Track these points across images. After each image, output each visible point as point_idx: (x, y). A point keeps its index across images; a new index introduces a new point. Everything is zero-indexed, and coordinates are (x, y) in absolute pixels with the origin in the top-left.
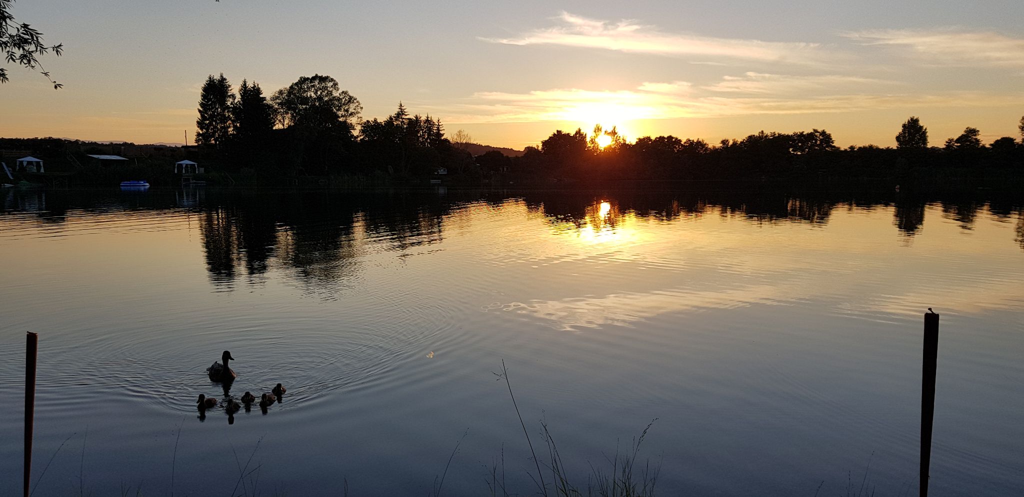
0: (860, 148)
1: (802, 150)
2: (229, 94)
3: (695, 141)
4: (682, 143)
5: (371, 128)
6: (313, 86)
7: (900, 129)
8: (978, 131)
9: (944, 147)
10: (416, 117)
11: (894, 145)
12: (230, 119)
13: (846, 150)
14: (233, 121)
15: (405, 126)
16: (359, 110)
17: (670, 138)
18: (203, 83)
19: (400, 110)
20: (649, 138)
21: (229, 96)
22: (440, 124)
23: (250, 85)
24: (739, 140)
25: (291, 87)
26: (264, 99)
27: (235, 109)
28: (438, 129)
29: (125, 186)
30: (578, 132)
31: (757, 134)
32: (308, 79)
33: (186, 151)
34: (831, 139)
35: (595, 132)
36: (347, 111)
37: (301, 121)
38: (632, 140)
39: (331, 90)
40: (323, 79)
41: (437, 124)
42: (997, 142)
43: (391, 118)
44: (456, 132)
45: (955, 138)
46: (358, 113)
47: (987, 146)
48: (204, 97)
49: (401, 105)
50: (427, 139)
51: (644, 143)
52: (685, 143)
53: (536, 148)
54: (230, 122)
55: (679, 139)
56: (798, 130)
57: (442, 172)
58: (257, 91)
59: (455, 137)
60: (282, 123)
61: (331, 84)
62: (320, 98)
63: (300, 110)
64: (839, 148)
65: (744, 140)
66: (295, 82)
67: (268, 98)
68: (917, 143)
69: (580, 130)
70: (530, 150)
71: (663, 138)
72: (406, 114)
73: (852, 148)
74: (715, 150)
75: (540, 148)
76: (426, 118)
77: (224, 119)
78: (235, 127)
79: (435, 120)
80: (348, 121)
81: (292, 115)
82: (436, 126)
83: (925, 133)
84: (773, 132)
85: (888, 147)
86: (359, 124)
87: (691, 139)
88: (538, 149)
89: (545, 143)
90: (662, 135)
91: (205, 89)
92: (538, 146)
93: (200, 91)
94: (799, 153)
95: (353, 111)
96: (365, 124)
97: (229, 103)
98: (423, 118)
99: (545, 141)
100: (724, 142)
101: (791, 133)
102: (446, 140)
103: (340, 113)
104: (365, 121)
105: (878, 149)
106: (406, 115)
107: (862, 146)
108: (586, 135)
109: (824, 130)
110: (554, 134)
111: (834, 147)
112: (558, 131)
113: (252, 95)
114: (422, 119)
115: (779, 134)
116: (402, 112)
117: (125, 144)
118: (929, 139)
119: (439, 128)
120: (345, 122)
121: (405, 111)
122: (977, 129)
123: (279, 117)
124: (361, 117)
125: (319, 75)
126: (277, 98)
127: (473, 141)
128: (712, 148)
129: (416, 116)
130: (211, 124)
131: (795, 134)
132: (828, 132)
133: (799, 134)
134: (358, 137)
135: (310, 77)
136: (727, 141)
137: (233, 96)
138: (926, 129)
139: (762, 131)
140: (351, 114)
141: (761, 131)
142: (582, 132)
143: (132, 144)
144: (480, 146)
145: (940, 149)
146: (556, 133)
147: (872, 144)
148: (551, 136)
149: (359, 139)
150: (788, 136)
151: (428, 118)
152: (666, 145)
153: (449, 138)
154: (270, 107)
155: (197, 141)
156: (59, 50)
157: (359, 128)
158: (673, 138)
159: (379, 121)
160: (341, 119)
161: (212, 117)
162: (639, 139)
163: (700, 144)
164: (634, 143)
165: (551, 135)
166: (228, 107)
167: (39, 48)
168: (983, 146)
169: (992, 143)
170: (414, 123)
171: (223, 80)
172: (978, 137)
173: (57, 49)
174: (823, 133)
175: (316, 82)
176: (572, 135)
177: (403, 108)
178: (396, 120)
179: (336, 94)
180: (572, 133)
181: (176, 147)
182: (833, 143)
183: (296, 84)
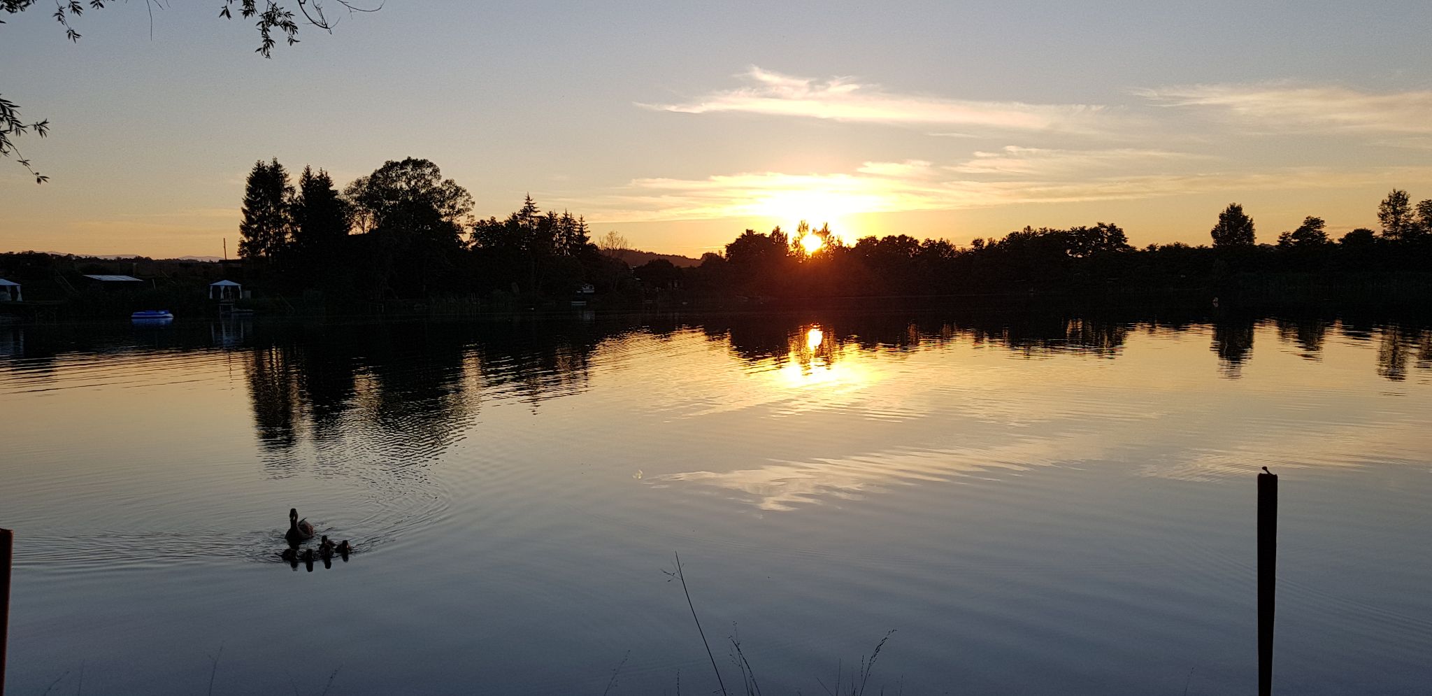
0: (1163, 248)
1: (1084, 252)
2: (286, 187)
3: (937, 242)
4: (920, 244)
5: (486, 231)
6: (405, 174)
7: (1217, 221)
8: (1323, 221)
9: (1278, 243)
10: (550, 214)
11: (1209, 243)
12: (288, 221)
13: (1144, 251)
14: (292, 225)
15: (535, 227)
16: (470, 206)
17: (903, 237)
18: (248, 171)
19: (527, 205)
20: (873, 239)
21: (286, 190)
22: (584, 223)
23: (315, 173)
24: (998, 239)
25: (374, 176)
26: (335, 192)
27: (295, 208)
28: (581, 231)
29: (139, 318)
30: (776, 232)
31: (1021, 231)
32: (397, 163)
33: (226, 268)
34: (1123, 236)
35: (799, 230)
36: (453, 207)
37: (388, 222)
38: (851, 242)
39: (430, 178)
40: (418, 164)
41: (579, 223)
42: (1349, 235)
43: (514, 216)
44: (607, 234)
45: (1292, 232)
46: (468, 210)
47: (1336, 242)
48: (251, 191)
49: (529, 198)
50: (565, 245)
51: (867, 245)
52: (923, 244)
53: (718, 254)
54: (287, 225)
55: (915, 239)
56: (1078, 225)
57: (587, 290)
58: (325, 182)
59: (606, 241)
60: (361, 226)
61: (430, 170)
62: (414, 191)
63: (387, 207)
64: (1134, 248)
65: (1004, 239)
66: (378, 169)
67: (341, 192)
68: (1240, 239)
69: (778, 229)
70: (710, 258)
71: (894, 237)
72: (536, 210)
73: (1152, 247)
74: (965, 254)
75: (724, 255)
76: (564, 216)
77: (279, 222)
78: (295, 233)
79: (577, 219)
80: (455, 222)
81: (375, 214)
82: (579, 227)
83: (1250, 225)
84: (1043, 227)
85: (1201, 246)
86: (469, 225)
87: (932, 239)
88: (721, 256)
89: (730, 248)
90: (892, 234)
91: (252, 181)
92: (721, 253)
93: (245, 183)
94: (1080, 256)
95: (462, 207)
96: (478, 225)
97: (285, 200)
98: (560, 216)
99: (731, 245)
100: (976, 243)
101: (1068, 229)
102: (593, 246)
103: (442, 211)
104: (479, 221)
105: (1187, 248)
106: (536, 212)
107: (1165, 244)
108: (786, 235)
109: (1112, 224)
110: (743, 235)
111: (1128, 246)
112: (747, 231)
113: (317, 187)
114: (558, 217)
115: (1051, 230)
116: (530, 207)
117: (138, 259)
118: (1256, 234)
119: (582, 228)
120: (450, 223)
121: (534, 206)
122: (1322, 219)
123: (357, 218)
124: (472, 216)
125: (413, 158)
126: (354, 191)
127: (630, 247)
128: (960, 251)
129: (550, 212)
130: (260, 229)
131: (1074, 230)
132: (1118, 227)
133: (1078, 229)
134: (468, 243)
135: (400, 161)
136: (981, 240)
137: (292, 190)
138: (1251, 220)
139: (1029, 227)
140: (459, 212)
141: (1026, 227)
142: (781, 231)
143: (148, 260)
144: (640, 253)
145: (1271, 248)
146: (745, 234)
147: (1179, 241)
148: (738, 238)
149: (470, 246)
150: (1064, 233)
151: (566, 215)
152: (897, 247)
153: (597, 243)
154: (343, 203)
155: (240, 253)
156: (43, 128)
157: (469, 230)
158: (906, 238)
159: (498, 221)
160: (444, 219)
161: (261, 220)
162: (861, 240)
163: (944, 246)
164: (853, 246)
165: (738, 236)
166: (284, 205)
167: (14, 126)
168: (1331, 243)
169: (1343, 237)
170: (548, 223)
171: (276, 167)
172: (1323, 230)
173: (41, 127)
174: (1112, 228)
175: (409, 169)
176: (767, 236)
177: (531, 202)
178: (522, 219)
179: (437, 184)
180: (768, 234)
181: (211, 263)
182: (1126, 242)
183: (381, 171)
